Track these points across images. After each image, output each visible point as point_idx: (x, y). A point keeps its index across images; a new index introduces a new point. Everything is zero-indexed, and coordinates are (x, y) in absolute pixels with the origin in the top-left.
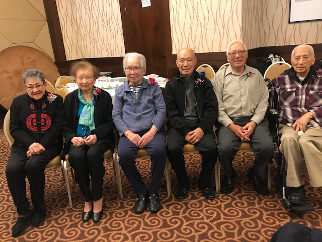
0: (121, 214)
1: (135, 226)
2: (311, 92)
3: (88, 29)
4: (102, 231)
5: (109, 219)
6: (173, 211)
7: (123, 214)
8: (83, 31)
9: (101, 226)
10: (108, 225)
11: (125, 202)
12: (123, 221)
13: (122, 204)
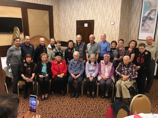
0: (67, 98)
1: (70, 101)
2: (128, 71)
3: (64, 31)
4: (61, 101)
5: (64, 99)
6: (82, 99)
7: (68, 98)
8: (61, 31)
9: (61, 100)
10: (63, 100)
11: (69, 95)
12: (67, 100)
13: (68, 95)
